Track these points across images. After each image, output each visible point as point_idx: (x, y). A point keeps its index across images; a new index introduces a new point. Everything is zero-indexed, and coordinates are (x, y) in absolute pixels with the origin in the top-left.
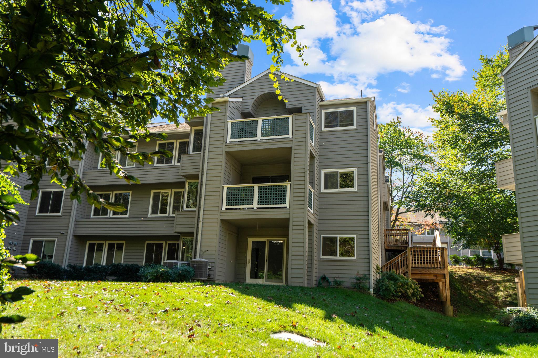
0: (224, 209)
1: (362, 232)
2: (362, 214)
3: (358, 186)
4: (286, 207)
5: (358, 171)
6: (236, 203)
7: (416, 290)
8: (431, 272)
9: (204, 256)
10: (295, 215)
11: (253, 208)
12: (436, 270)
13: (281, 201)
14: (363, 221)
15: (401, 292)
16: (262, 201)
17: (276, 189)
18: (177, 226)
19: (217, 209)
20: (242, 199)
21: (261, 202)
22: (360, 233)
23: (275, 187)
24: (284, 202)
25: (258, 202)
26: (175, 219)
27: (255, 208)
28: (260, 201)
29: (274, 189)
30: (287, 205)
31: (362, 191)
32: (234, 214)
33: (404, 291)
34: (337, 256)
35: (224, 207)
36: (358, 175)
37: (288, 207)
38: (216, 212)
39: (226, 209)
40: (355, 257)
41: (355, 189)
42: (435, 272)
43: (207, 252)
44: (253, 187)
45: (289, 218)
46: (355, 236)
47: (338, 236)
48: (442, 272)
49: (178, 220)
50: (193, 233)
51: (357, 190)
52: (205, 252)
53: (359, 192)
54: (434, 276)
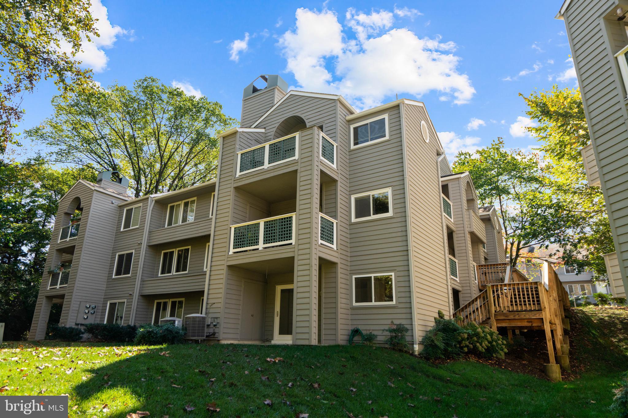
0: (231, 253)
1: (401, 268)
2: (400, 244)
3: (394, 209)
4: (291, 244)
5: (393, 191)
6: (243, 244)
7: (494, 343)
8: (522, 317)
9: (211, 310)
10: (300, 252)
11: (258, 249)
12: (530, 313)
13: (287, 237)
14: (401, 254)
15: (467, 346)
20: (249, 239)
21: (267, 240)
22: (398, 269)
23: (281, 221)
24: (290, 238)
25: (264, 241)
27: (261, 249)
29: (280, 223)
30: (293, 241)
31: (398, 215)
32: (239, 258)
33: (471, 346)
34: (371, 301)
35: (232, 250)
36: (393, 195)
37: (294, 243)
38: (223, 258)
40: (394, 302)
41: (390, 214)
42: (527, 317)
44: (258, 223)
45: (293, 257)
46: (393, 274)
47: (373, 275)
48: (537, 316)
51: (392, 215)
52: (211, 305)
53: (395, 217)
54: (527, 322)
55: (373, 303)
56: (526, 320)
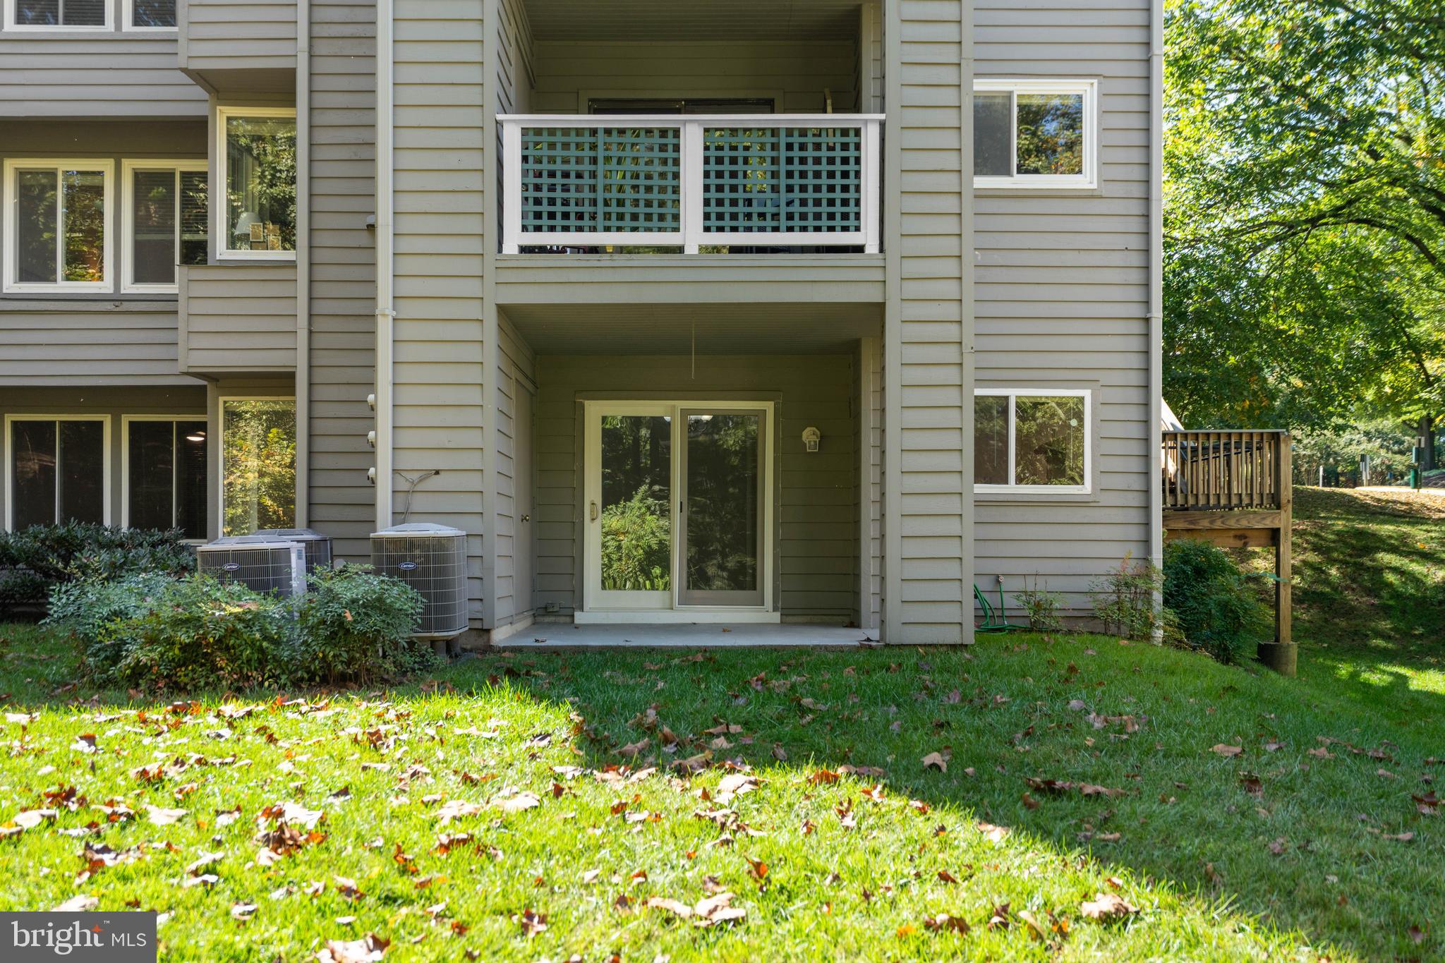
0: (511, 248)
1: (1117, 378)
2: (1116, 293)
3: (1103, 164)
4: (859, 249)
5: (1103, 95)
6: (580, 216)
9: (419, 503)
10: (912, 289)
11: (680, 249)
13: (831, 216)
14: (1120, 327)
16: (727, 209)
17: (803, 147)
18: (197, 342)
19: (473, 246)
20: (614, 195)
21: (720, 216)
22: (1105, 378)
23: (796, 139)
24: (851, 220)
25: (707, 216)
26: (181, 306)
27: (692, 249)
28: (713, 209)
29: (790, 147)
30: (867, 236)
31: (1119, 190)
32: (574, 276)
34: (1005, 481)
35: (515, 238)
36: (1103, 113)
37: (872, 248)
38: (473, 266)
39: (524, 249)
40: (1087, 488)
41: (1087, 179)
43: (434, 483)
44: (676, 133)
45: (881, 307)
46: (1086, 394)
47: (1013, 393)
48: (1268, 523)
49: (197, 307)
50: (291, 376)
51: (1094, 186)
52: (421, 480)
53: (1104, 194)
54: (1235, 537)
55: (1012, 488)
56: (1232, 533)
